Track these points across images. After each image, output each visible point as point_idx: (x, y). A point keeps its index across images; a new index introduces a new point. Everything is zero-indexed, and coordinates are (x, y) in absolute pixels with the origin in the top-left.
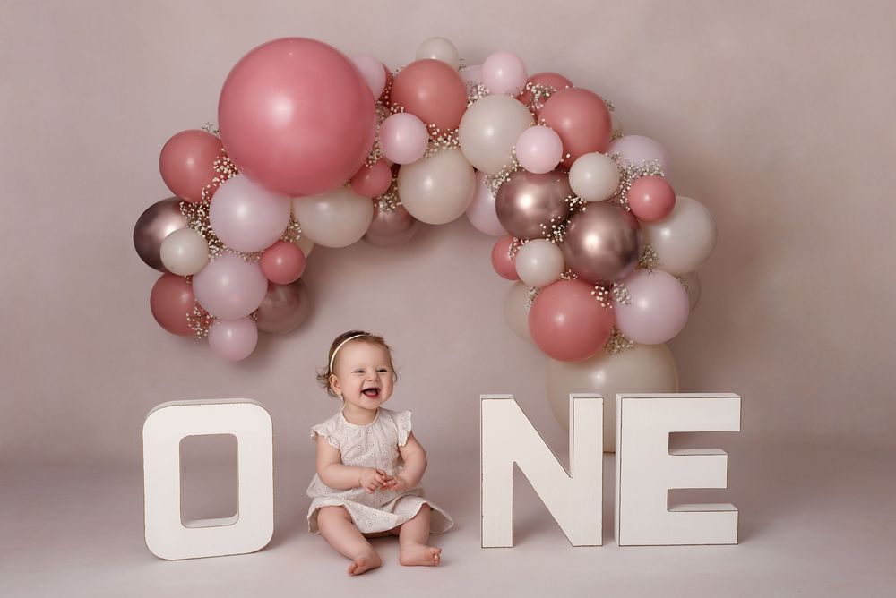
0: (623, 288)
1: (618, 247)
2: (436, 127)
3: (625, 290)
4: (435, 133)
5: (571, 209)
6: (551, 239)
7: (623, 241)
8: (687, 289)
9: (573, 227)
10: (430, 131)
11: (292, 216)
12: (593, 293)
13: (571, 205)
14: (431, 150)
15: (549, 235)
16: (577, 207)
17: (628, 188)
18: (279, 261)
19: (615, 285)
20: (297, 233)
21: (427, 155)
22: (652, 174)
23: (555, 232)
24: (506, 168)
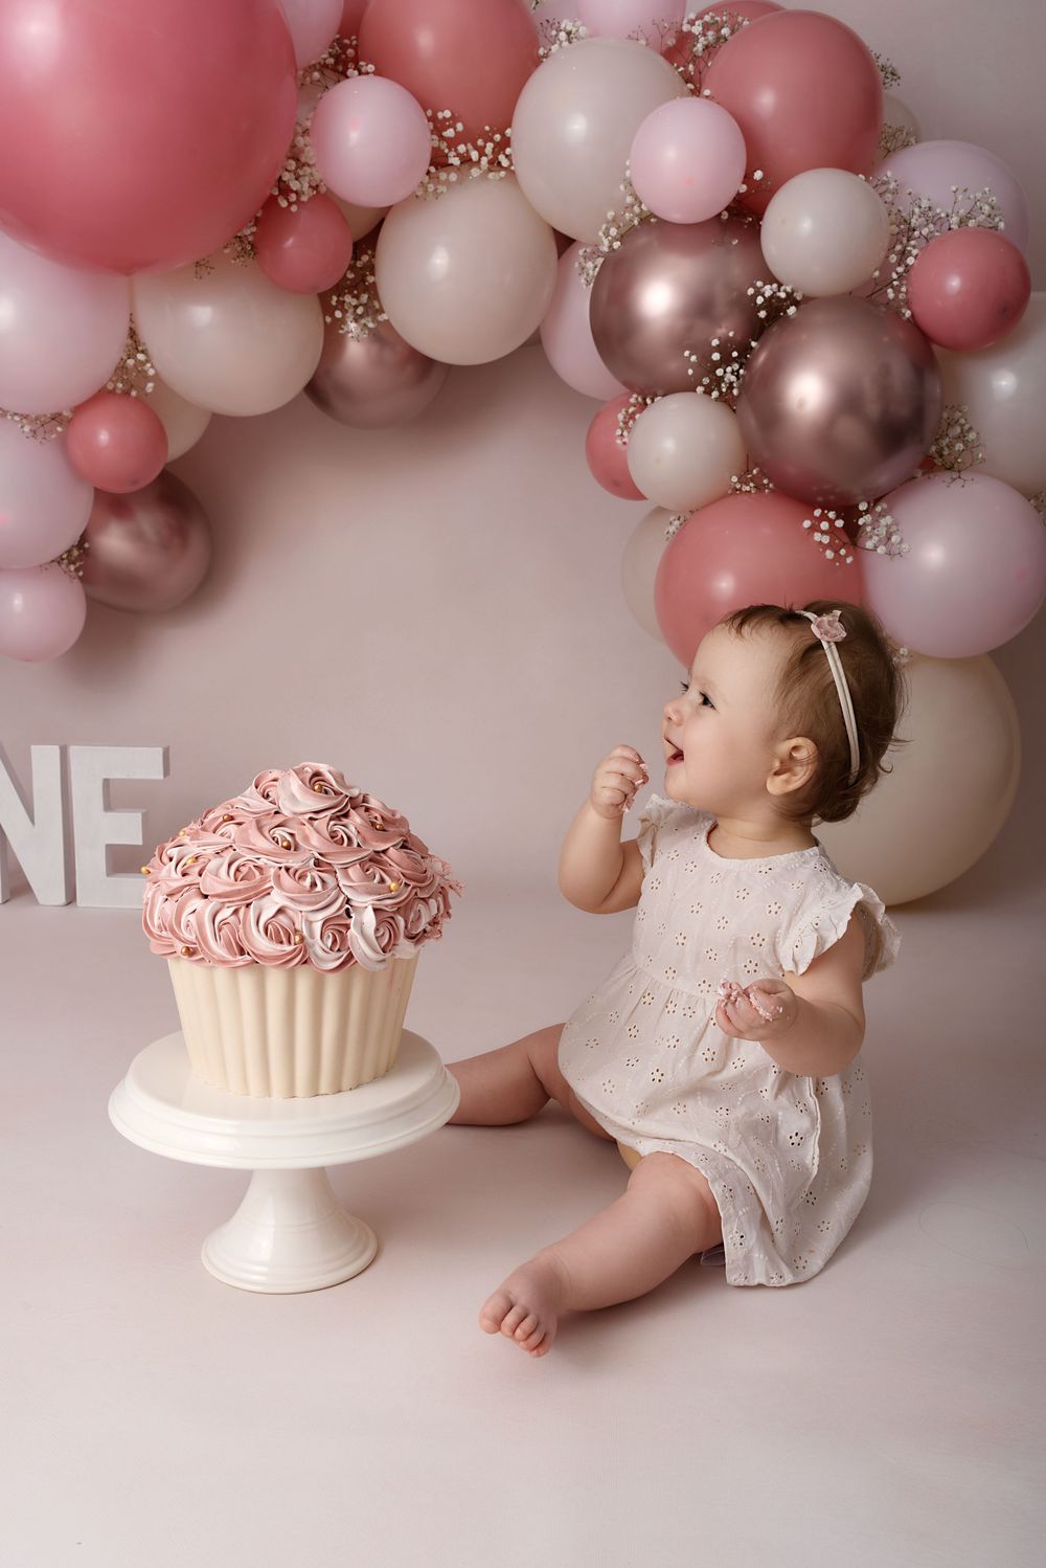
0: (882, 515)
1: (873, 409)
2: (454, 119)
3: (888, 520)
4: (450, 133)
5: (762, 314)
6: (709, 391)
7: (885, 390)
9: (762, 358)
10: (438, 127)
11: (133, 334)
12: (807, 524)
13: (760, 300)
14: (443, 176)
15: (706, 381)
16: (776, 307)
17: (911, 261)
18: (104, 437)
19: (863, 507)
20: (147, 379)
21: (431, 187)
22: (972, 223)
23: (719, 372)
24: (614, 220)
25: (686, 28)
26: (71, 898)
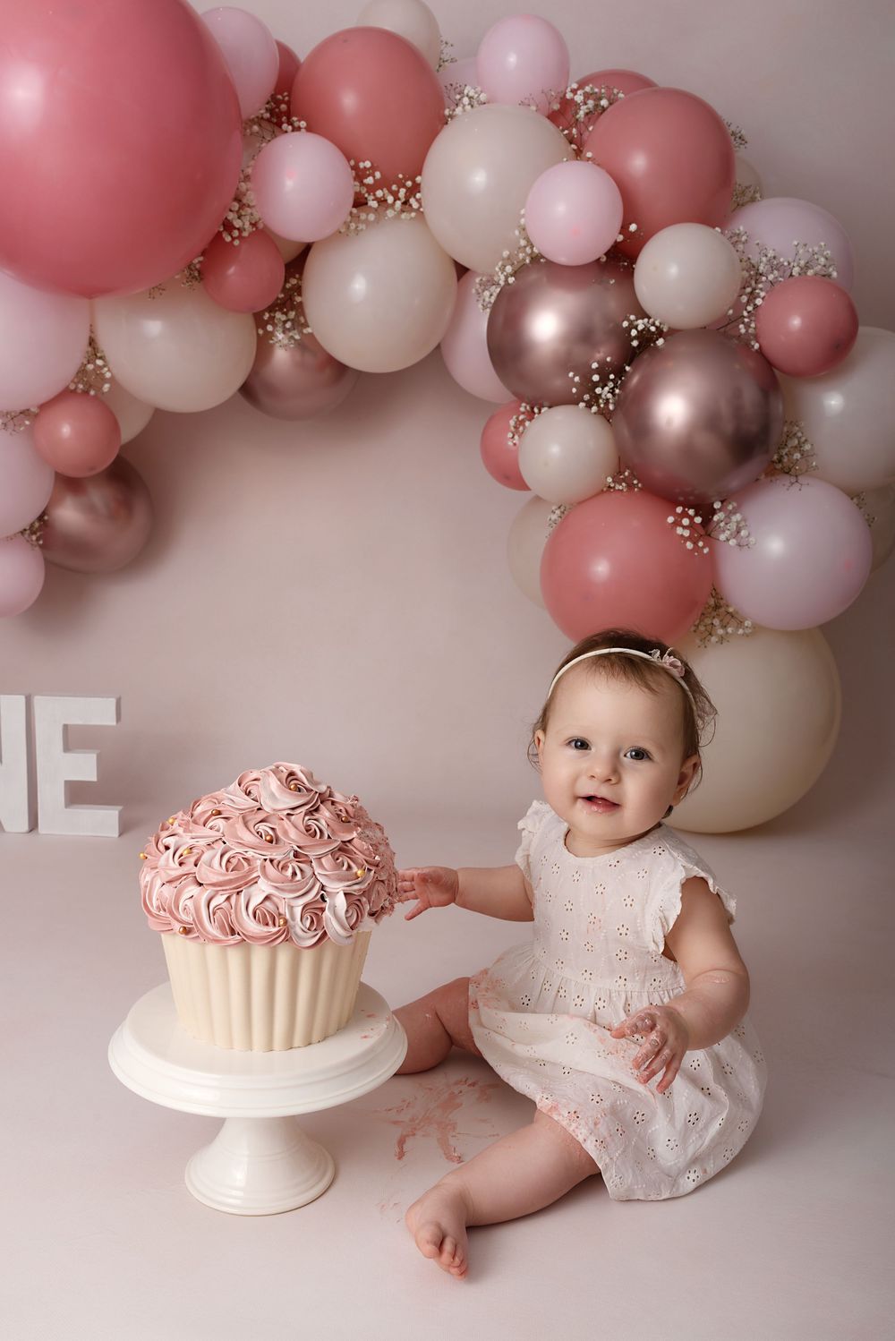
0: (734, 512)
1: (729, 427)
2: (374, 169)
3: (738, 517)
4: (370, 180)
5: (635, 343)
6: (589, 406)
7: (737, 411)
8: (870, 522)
9: (635, 380)
10: (360, 175)
11: (92, 342)
12: (671, 519)
13: (634, 333)
14: (363, 216)
15: (587, 397)
16: (647, 339)
17: (759, 301)
18: (66, 430)
19: (717, 505)
20: (105, 380)
21: (353, 226)
22: (810, 273)
23: (598, 390)
24: (509, 258)
25: (569, 95)
26: (33, 825)
